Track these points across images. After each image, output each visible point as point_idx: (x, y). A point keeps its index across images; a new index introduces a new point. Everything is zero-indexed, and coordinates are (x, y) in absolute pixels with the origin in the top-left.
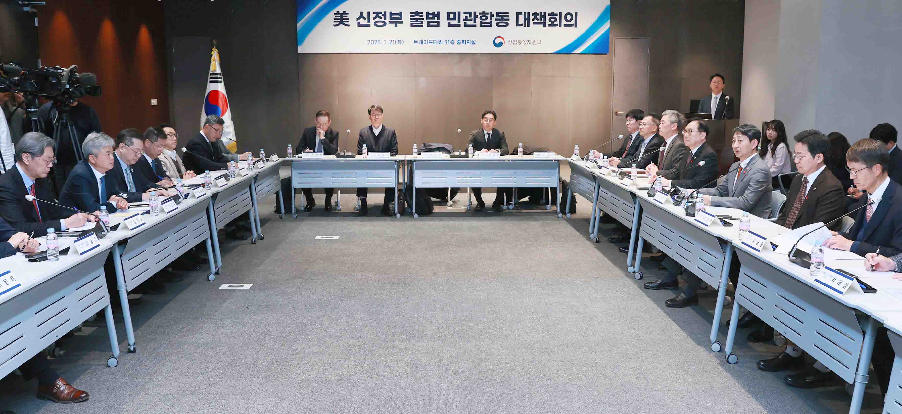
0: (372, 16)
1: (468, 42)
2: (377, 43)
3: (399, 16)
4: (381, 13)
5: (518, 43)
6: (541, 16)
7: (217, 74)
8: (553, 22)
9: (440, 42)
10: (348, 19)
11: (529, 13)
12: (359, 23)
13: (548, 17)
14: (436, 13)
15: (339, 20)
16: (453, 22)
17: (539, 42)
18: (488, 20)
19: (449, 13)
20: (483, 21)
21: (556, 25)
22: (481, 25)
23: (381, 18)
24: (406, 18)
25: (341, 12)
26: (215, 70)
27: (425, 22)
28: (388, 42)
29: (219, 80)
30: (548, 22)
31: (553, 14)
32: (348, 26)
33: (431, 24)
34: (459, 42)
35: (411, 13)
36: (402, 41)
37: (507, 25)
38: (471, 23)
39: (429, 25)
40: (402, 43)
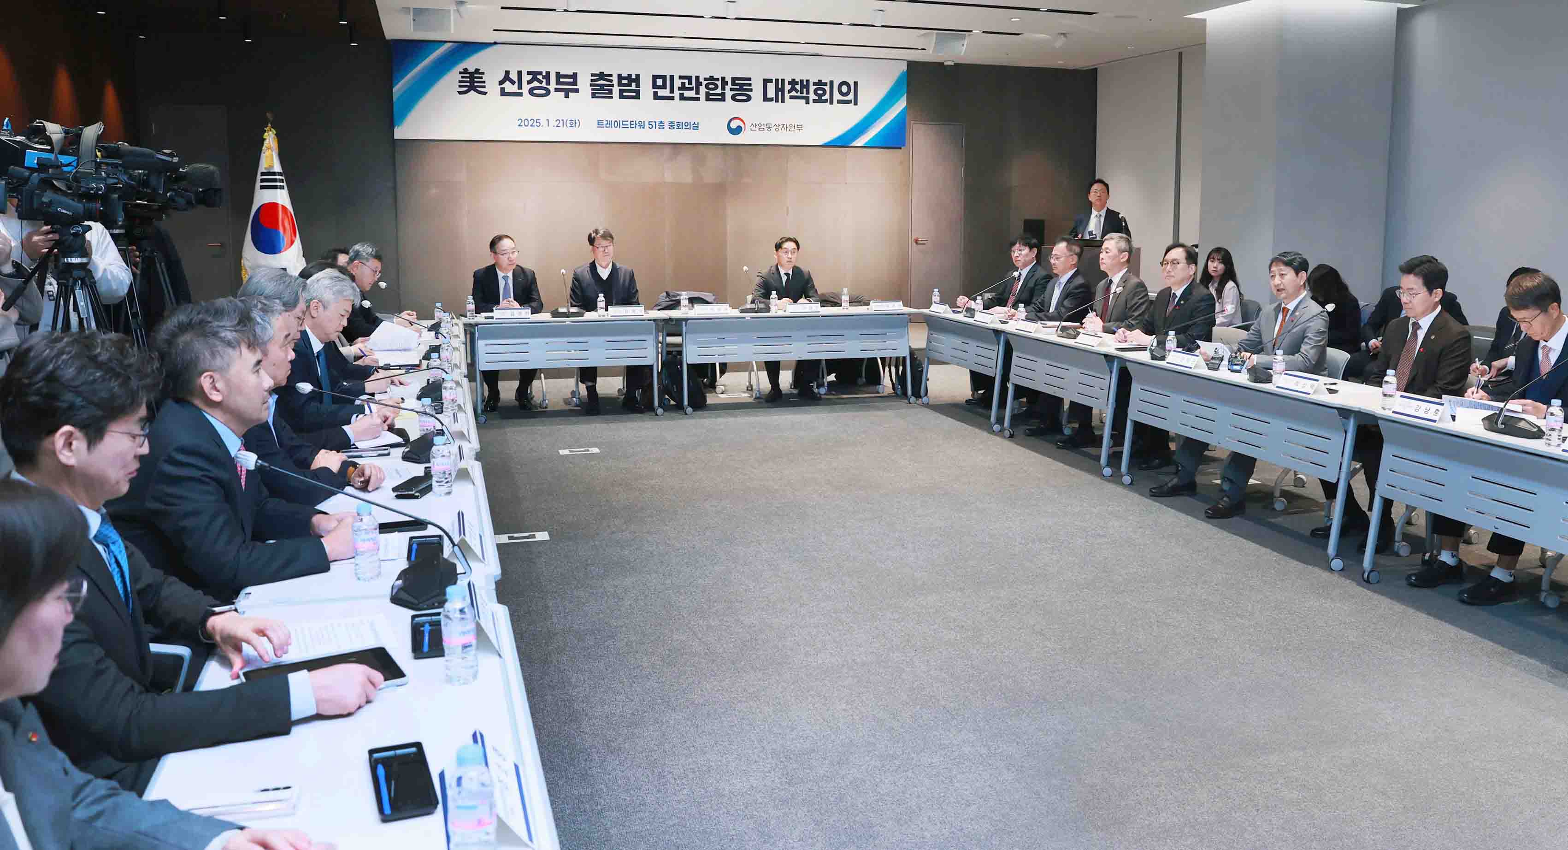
0: (526, 78)
1: (687, 125)
2: (535, 124)
3: (571, 80)
4: (540, 73)
5: (766, 129)
6: (802, 87)
7: (274, 174)
8: (820, 96)
9: (642, 125)
10: (484, 82)
11: (783, 80)
12: (503, 89)
13: (812, 88)
14: (634, 77)
15: (468, 84)
16: (661, 93)
17: (800, 128)
18: (719, 91)
19: (655, 78)
20: (711, 92)
21: (826, 101)
22: (708, 99)
23: (541, 82)
24: (584, 83)
25: (471, 70)
26: (272, 167)
27: (616, 90)
28: (553, 123)
29: (278, 184)
30: (812, 96)
31: (820, 83)
32: (485, 93)
33: (625, 94)
34: (671, 125)
35: (593, 75)
36: (577, 121)
37: (749, 98)
38: (692, 94)
39: (621, 96)
40: (577, 124)
